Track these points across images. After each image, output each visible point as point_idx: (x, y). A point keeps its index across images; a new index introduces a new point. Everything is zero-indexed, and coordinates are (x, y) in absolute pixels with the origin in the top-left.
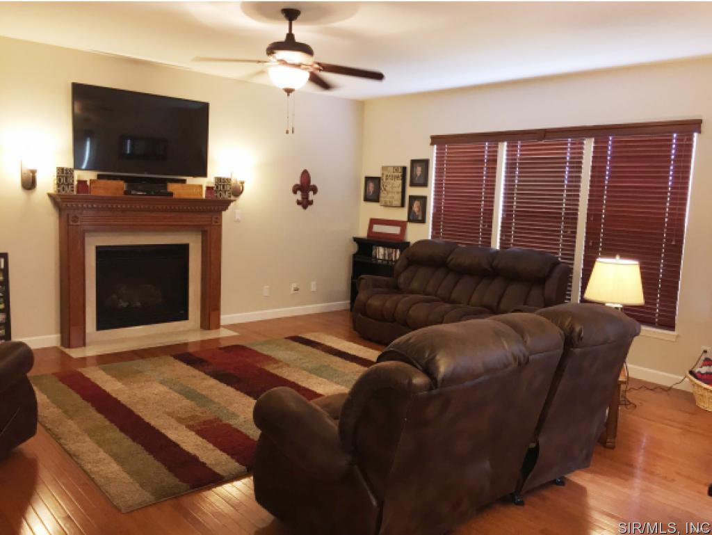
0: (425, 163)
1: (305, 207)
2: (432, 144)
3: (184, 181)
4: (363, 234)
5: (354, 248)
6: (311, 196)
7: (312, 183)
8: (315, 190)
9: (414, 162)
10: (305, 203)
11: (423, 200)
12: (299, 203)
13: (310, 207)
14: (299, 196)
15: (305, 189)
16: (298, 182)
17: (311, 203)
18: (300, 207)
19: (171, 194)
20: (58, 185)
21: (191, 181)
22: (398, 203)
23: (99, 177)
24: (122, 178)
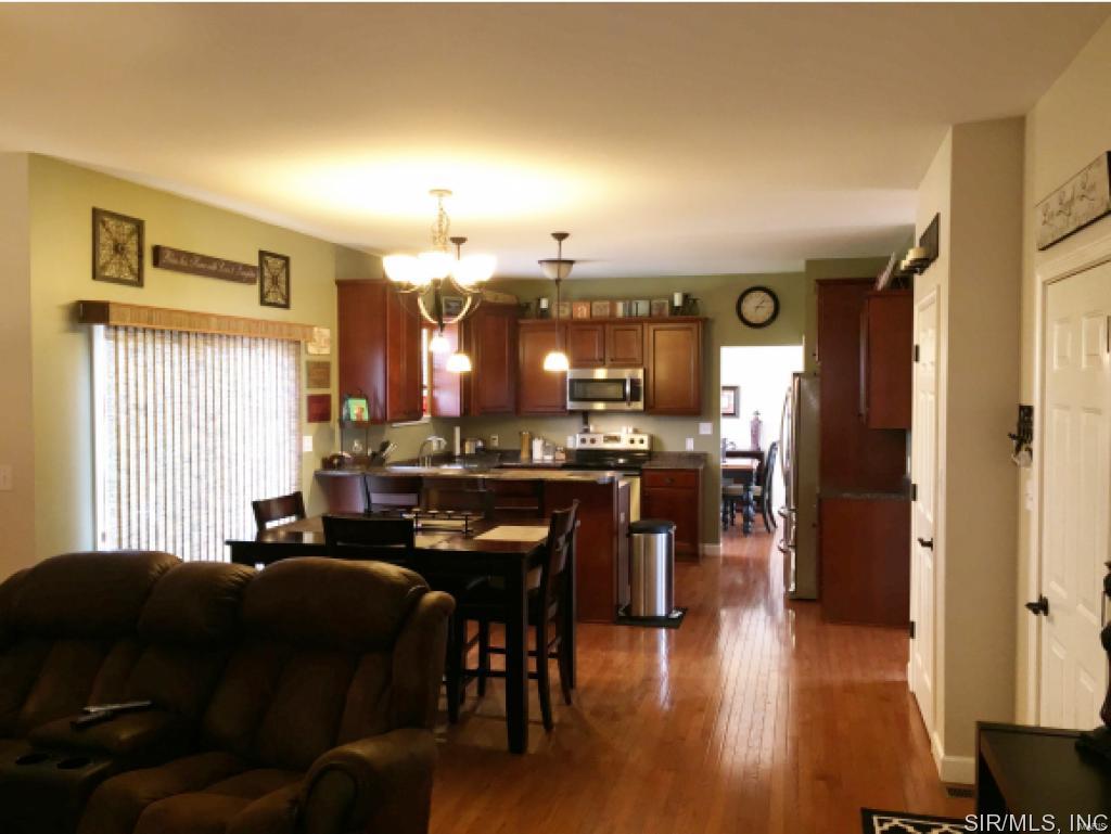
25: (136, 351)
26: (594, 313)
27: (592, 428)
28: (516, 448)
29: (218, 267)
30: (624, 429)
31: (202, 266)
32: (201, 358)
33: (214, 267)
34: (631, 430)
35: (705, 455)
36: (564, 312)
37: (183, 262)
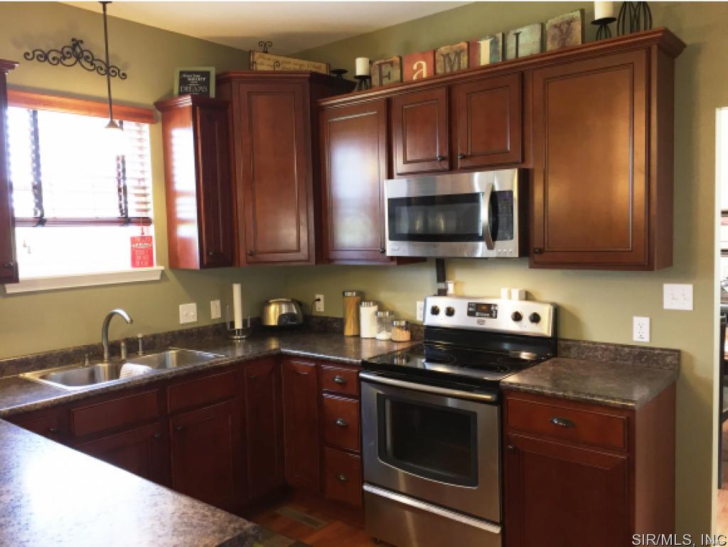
26: (439, 71)
27: (451, 288)
28: (339, 315)
30: (504, 292)
34: (515, 293)
35: (677, 353)
36: (389, 76)
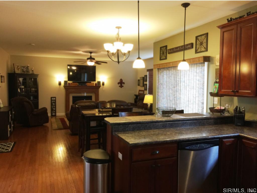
0: (146, 76)
1: (121, 87)
2: (147, 71)
3: (91, 82)
4: (137, 94)
5: (135, 97)
6: (123, 85)
7: (123, 82)
8: (124, 83)
9: (145, 76)
10: (121, 86)
11: (146, 85)
12: (120, 86)
13: (123, 88)
14: (120, 85)
15: (121, 83)
16: (119, 82)
17: (123, 86)
18: (120, 88)
19: (87, 85)
20: (64, 84)
21: (92, 82)
22: (142, 86)
23: (73, 82)
24: (77, 82)
25: (161, 73)
29: (180, 48)
31: (176, 50)
32: (172, 73)
33: (178, 49)
37: (172, 51)
